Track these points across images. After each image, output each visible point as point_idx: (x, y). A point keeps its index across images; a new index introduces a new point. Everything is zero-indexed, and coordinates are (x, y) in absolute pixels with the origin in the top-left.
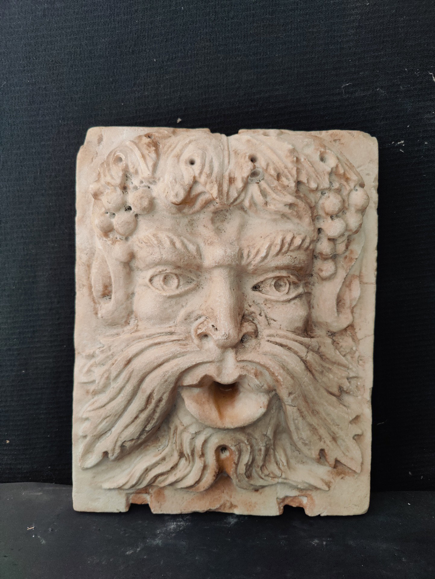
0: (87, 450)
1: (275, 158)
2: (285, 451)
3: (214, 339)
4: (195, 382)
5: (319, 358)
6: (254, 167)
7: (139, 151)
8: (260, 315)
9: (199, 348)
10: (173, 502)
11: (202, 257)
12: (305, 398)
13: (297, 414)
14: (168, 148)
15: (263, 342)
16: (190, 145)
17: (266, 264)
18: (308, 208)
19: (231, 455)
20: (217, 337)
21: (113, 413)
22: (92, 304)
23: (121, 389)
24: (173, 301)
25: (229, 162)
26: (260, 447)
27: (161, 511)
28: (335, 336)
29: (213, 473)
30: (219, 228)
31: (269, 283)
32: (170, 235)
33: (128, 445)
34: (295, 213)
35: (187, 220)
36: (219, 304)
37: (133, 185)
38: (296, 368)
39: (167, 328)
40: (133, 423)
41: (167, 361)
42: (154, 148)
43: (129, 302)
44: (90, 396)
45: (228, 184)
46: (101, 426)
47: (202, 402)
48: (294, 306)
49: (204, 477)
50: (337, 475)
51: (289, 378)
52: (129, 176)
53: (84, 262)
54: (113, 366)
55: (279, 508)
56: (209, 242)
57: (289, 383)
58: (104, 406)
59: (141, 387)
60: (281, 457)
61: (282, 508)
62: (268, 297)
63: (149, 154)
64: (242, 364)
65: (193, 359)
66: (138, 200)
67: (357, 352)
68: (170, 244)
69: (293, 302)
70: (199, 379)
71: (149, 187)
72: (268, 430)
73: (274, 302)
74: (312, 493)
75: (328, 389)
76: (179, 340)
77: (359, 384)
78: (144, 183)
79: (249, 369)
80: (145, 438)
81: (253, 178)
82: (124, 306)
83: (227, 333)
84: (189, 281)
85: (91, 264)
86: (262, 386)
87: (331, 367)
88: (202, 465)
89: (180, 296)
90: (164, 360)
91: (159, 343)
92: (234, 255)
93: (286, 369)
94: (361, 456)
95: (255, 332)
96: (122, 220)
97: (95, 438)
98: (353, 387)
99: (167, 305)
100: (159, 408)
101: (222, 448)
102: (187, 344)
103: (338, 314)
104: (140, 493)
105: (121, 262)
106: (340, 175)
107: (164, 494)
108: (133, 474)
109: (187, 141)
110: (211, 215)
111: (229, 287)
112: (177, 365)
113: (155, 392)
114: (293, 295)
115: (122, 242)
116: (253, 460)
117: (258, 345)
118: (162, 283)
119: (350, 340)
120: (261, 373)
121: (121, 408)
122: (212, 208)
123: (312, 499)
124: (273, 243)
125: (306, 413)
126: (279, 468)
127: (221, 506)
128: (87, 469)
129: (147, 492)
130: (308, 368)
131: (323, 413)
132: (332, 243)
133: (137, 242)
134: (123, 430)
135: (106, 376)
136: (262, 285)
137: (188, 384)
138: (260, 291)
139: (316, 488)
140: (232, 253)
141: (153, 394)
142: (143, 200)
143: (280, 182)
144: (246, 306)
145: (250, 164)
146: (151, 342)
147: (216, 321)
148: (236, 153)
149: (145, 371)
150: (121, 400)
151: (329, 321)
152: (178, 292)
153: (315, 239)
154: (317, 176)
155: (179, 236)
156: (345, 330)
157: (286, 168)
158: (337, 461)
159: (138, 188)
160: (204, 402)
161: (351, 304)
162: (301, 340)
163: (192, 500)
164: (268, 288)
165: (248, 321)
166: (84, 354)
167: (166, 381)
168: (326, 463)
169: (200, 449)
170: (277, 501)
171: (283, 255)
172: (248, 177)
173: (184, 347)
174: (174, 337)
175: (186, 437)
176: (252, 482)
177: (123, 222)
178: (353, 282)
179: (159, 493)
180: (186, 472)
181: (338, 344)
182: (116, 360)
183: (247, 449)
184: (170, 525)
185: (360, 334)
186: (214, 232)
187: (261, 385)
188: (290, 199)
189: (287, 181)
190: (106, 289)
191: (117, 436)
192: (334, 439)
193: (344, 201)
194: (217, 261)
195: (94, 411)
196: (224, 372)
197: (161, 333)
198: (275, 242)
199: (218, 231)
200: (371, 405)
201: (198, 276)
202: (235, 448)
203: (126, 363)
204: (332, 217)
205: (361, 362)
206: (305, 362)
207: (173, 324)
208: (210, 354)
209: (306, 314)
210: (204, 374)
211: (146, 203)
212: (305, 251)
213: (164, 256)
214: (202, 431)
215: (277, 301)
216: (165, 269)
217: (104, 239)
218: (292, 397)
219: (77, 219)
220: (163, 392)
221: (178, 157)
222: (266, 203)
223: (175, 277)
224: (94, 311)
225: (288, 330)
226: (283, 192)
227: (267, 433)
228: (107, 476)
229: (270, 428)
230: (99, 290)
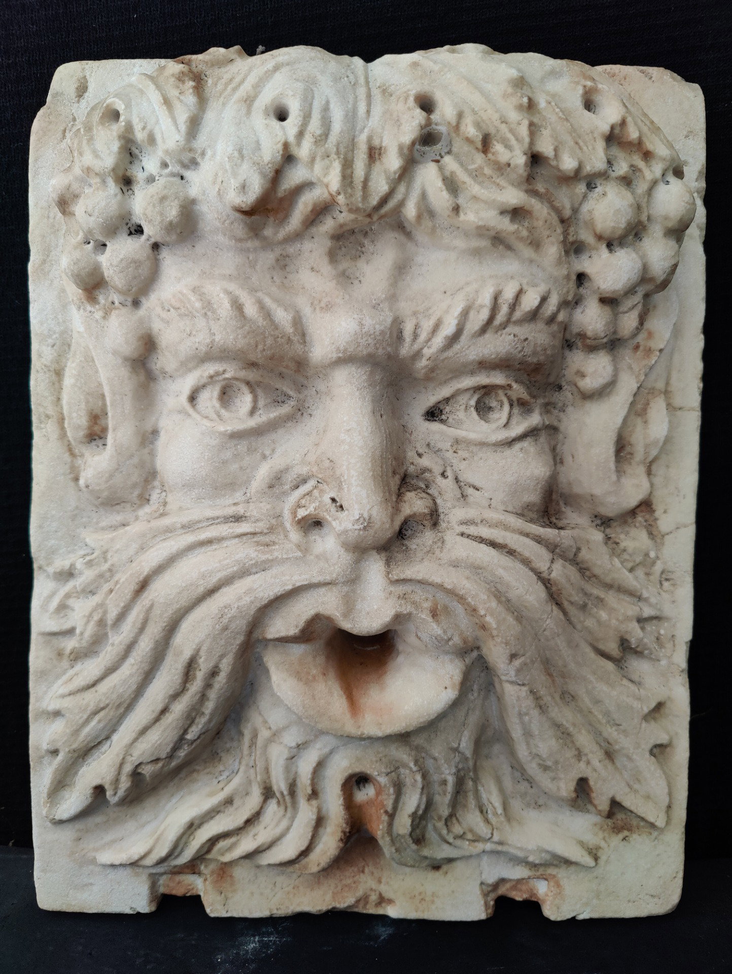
0: (60, 782)
1: (476, 100)
2: (499, 781)
3: (336, 530)
4: (293, 631)
5: (578, 575)
6: (429, 123)
7: (157, 92)
8: (443, 474)
9: (301, 551)
10: (252, 893)
11: (308, 338)
12: (548, 665)
13: (529, 702)
14: (227, 85)
15: (451, 538)
16: (278, 76)
17: (457, 354)
18: (555, 220)
19: (378, 793)
20: (343, 525)
21: (112, 702)
22: (67, 457)
23: (129, 648)
24: (243, 446)
25: (368, 112)
26: (443, 776)
27: (227, 912)
28: (609, 526)
29: (339, 835)
30: (347, 274)
31: (464, 402)
32: (233, 287)
33: (147, 770)
34: (525, 233)
35: (271, 256)
36: (347, 447)
37: (146, 174)
38: (528, 597)
39: (229, 506)
40: (158, 724)
41: (227, 581)
42: (192, 83)
43: (146, 451)
44: (65, 663)
45: (367, 162)
46: (87, 730)
47: (310, 678)
48: (521, 455)
49: (319, 843)
50: (613, 832)
51: (510, 620)
52: (137, 152)
53: (48, 364)
54: (111, 596)
55: (486, 904)
56: (323, 304)
57: (512, 632)
58: (94, 685)
59: (171, 642)
60: (491, 796)
61: (492, 903)
62: (461, 433)
63: (182, 98)
64: (400, 589)
65: (288, 577)
66: (154, 206)
67: (659, 562)
68: (232, 307)
69: (518, 446)
70: (301, 624)
71: (182, 178)
72: (463, 739)
73: (475, 445)
74: (557, 873)
75: (596, 644)
76: (254, 534)
77: (662, 632)
78: (170, 168)
79: (417, 599)
80: (186, 755)
81: (427, 148)
82: (135, 460)
83: (366, 515)
84: (279, 399)
85: (63, 369)
86: (450, 639)
87: (603, 596)
88: (314, 817)
89: (258, 432)
90: (220, 580)
91: (209, 542)
92: (382, 333)
93: (503, 599)
94: (666, 791)
95: (431, 515)
96: (121, 256)
97: (76, 755)
98: (649, 641)
99: (228, 454)
100: (213, 690)
101: (359, 780)
102: (274, 543)
103: (619, 477)
104: (179, 873)
105: (126, 359)
106: (630, 144)
107: (231, 876)
108: (161, 834)
109: (270, 67)
110: (328, 243)
111: (370, 408)
112: (249, 591)
113: (202, 653)
114: (518, 428)
115: (124, 310)
116: (429, 804)
117: (440, 544)
118: (217, 405)
119: (643, 535)
120: (446, 608)
121: (130, 691)
122: (328, 225)
123: (558, 885)
124: (473, 303)
125: (547, 699)
126: (487, 821)
127: (358, 901)
128: (61, 822)
129: (196, 870)
130: (554, 596)
131: (587, 700)
132: (607, 310)
133: (158, 310)
134: (135, 740)
135: (96, 617)
136: (447, 407)
137: (277, 636)
138: (442, 421)
139: (568, 862)
140: (377, 327)
141: (198, 658)
142: (167, 203)
143: (490, 155)
144: (411, 454)
145: (419, 115)
146: (191, 538)
147: (340, 488)
148: (386, 92)
149: (178, 607)
150: (129, 670)
151: (598, 491)
152: (252, 423)
153: (570, 298)
154: (577, 143)
155: (253, 290)
156: (633, 512)
157: (504, 122)
158: (615, 805)
159: (157, 178)
160: (314, 677)
161: (646, 453)
162: (537, 533)
163: (294, 888)
164: (461, 414)
165: (416, 488)
166: (51, 570)
167: (225, 628)
168: (590, 807)
169: (309, 782)
170: (482, 891)
171: (496, 332)
172: (413, 143)
173: (266, 549)
174: (244, 527)
175: (277, 755)
176: (426, 852)
177: (122, 260)
178: (652, 404)
179: (221, 873)
180: (278, 831)
181: (617, 543)
182: (117, 582)
183: (415, 781)
184: (246, 943)
185: (664, 523)
186: (335, 281)
187: (446, 638)
188: (513, 196)
189: (507, 151)
190: (96, 423)
191: (123, 753)
192: (609, 755)
193: (639, 207)
194: (342, 348)
195: (72, 696)
196: (358, 606)
197: (213, 519)
198: (479, 301)
199: (346, 279)
200: (687, 680)
201: (300, 387)
202: (386, 779)
203: (136, 587)
204: (610, 246)
205: (666, 584)
206: (546, 583)
207: (243, 498)
208: (326, 566)
209: (548, 474)
210: (312, 612)
211: (173, 213)
212: (547, 324)
213: (217, 338)
214: (311, 741)
215: (482, 444)
216: (221, 369)
217: (89, 308)
218: (517, 663)
219: (31, 267)
220: (220, 654)
221: (249, 101)
222: (457, 209)
223: (245, 389)
224: (70, 473)
225: (508, 510)
226: (498, 181)
227: (459, 744)
228: (109, 837)
229: (466, 732)
230: (79, 426)
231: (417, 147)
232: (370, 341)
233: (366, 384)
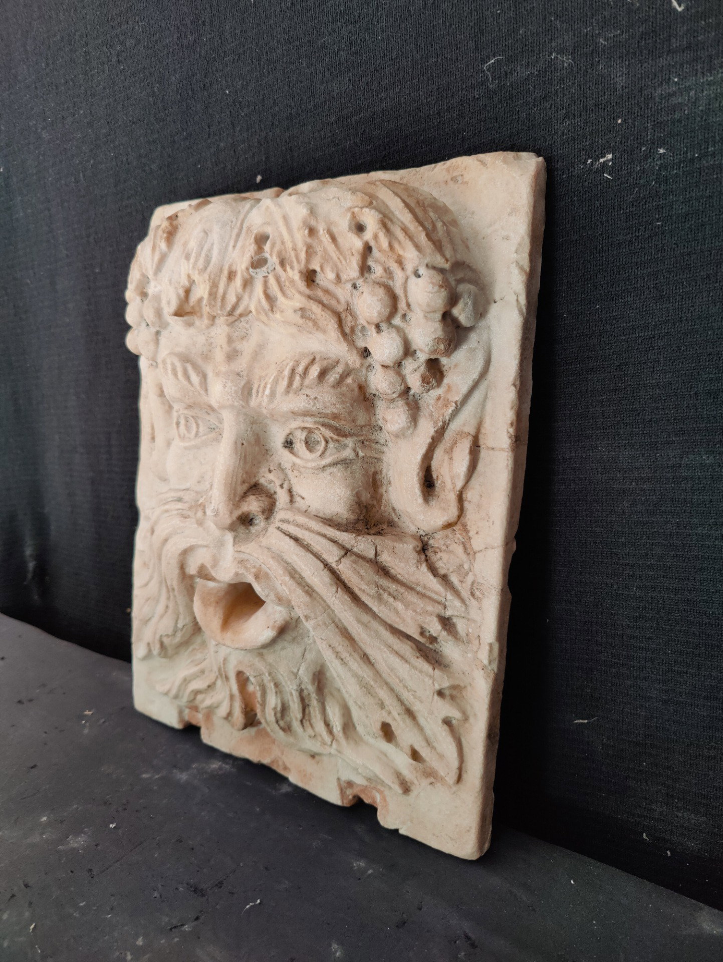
4: (195, 572)
6: (260, 251)
8: (282, 486)
10: (221, 735)
11: (209, 392)
13: (331, 653)
14: (183, 233)
15: (272, 529)
17: (278, 406)
18: (329, 314)
19: (254, 688)
25: (234, 247)
26: (289, 689)
27: (209, 741)
31: (299, 437)
32: (176, 360)
33: (165, 641)
34: (312, 324)
35: (204, 338)
40: (166, 614)
41: (170, 536)
42: (165, 235)
45: (226, 282)
48: (329, 478)
49: (234, 711)
50: (423, 774)
55: (342, 795)
56: (217, 371)
57: (301, 600)
60: (334, 715)
61: (348, 797)
62: (297, 460)
63: (160, 244)
64: (240, 557)
65: (189, 539)
66: (146, 312)
67: (470, 573)
68: (172, 373)
69: (328, 471)
70: (197, 568)
72: (301, 668)
74: (384, 790)
76: (183, 510)
77: (470, 630)
79: (249, 565)
80: (179, 638)
81: (258, 270)
84: (211, 427)
86: (267, 596)
88: (229, 694)
89: (197, 447)
91: (168, 511)
92: (236, 392)
96: (142, 339)
97: (142, 622)
99: (185, 459)
100: (178, 599)
102: (189, 517)
106: (385, 251)
107: (212, 720)
110: (227, 329)
111: (234, 439)
113: (166, 575)
114: (328, 460)
116: (285, 706)
118: (185, 430)
119: (458, 549)
120: (265, 574)
121: (157, 592)
123: (385, 800)
124: (281, 373)
125: (345, 655)
126: (330, 732)
127: (272, 762)
128: (141, 659)
129: (198, 710)
130: (344, 582)
131: (384, 665)
132: (391, 373)
134: (160, 622)
136: (294, 439)
139: (385, 784)
140: (233, 388)
141: (166, 578)
144: (263, 470)
145: (253, 248)
146: (163, 507)
148: (248, 231)
152: (193, 442)
153: (357, 366)
154: (339, 258)
155: (187, 362)
158: (414, 750)
160: (211, 603)
161: (454, 484)
162: (333, 535)
164: (300, 447)
165: (258, 495)
170: (339, 784)
171: (295, 393)
172: (248, 269)
173: (184, 520)
176: (294, 740)
178: (458, 444)
179: (208, 716)
181: (436, 552)
183: (271, 687)
185: (477, 543)
186: (225, 355)
187: (264, 594)
191: (155, 627)
192: (410, 713)
193: (394, 298)
196: (220, 564)
197: (173, 497)
198: (285, 372)
199: (234, 354)
201: (221, 420)
202: (256, 681)
204: (378, 328)
205: (477, 593)
206: (334, 571)
208: (207, 535)
212: (334, 387)
215: (305, 468)
220: (171, 578)
223: (192, 420)
225: (318, 515)
227: (298, 670)
229: (303, 664)
231: (251, 270)
233: (234, 424)
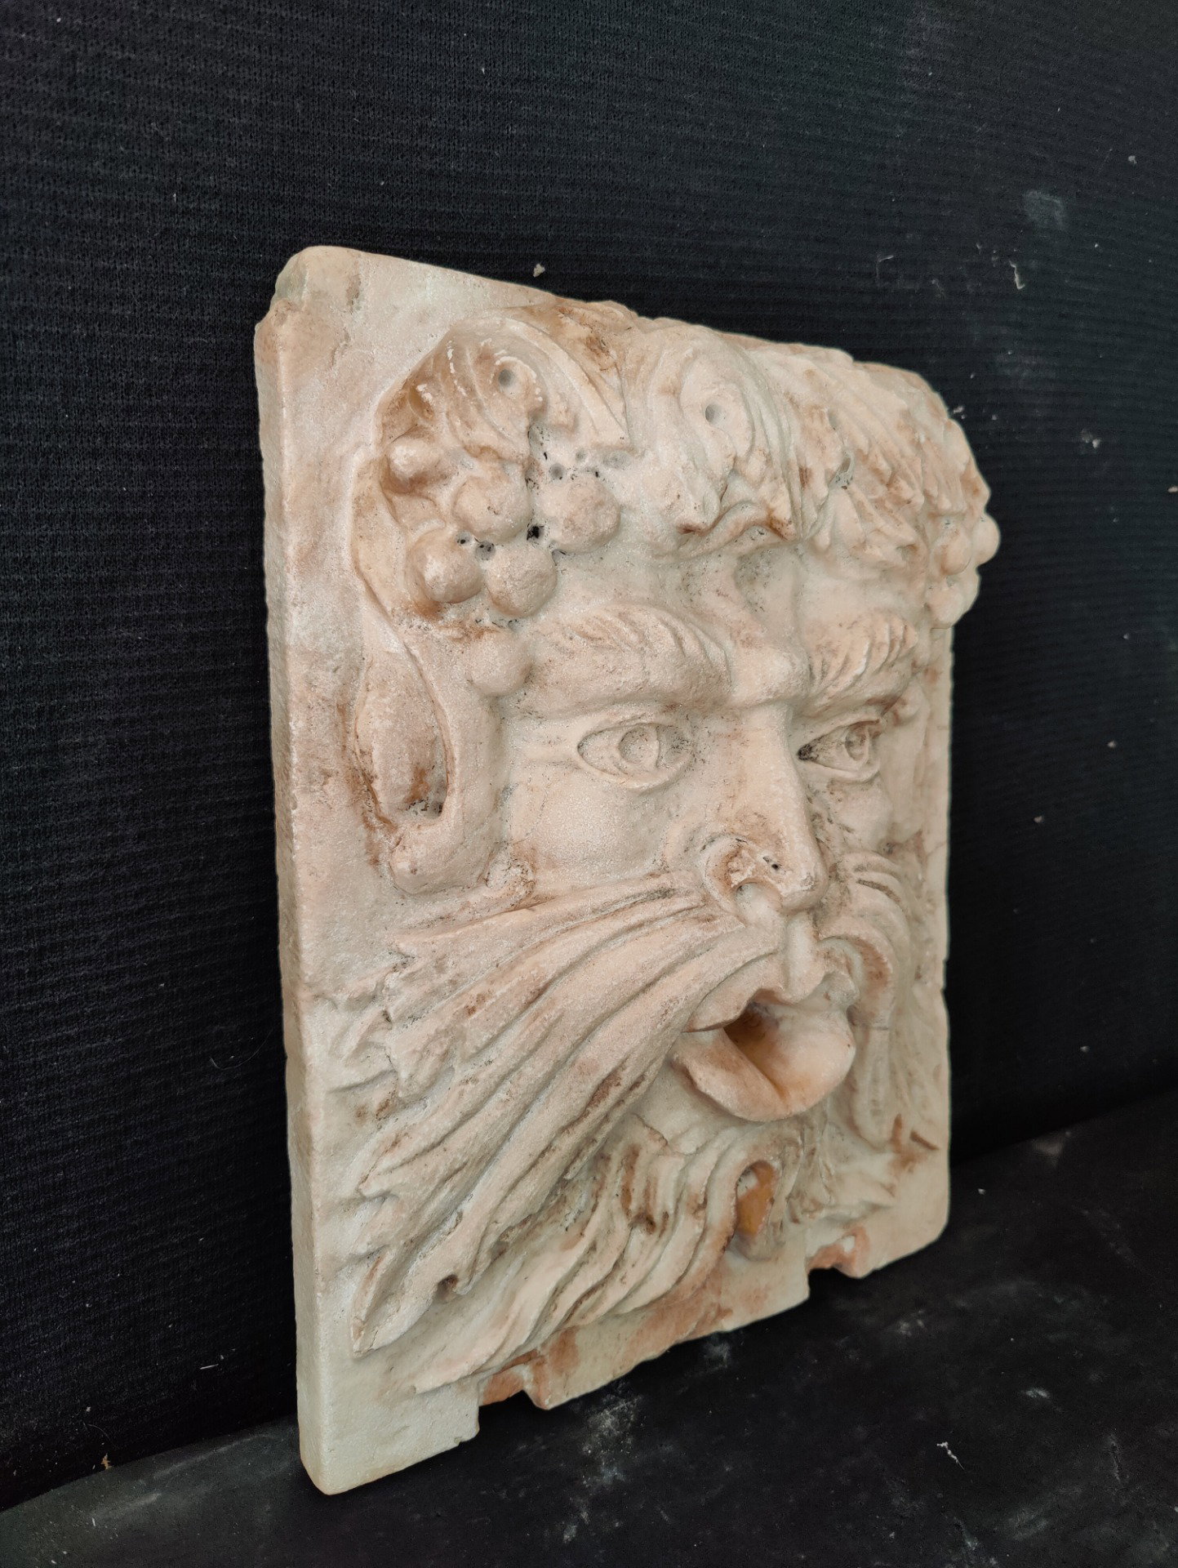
1: (880, 430)
3: (781, 893)
4: (733, 1014)
6: (843, 448)
7: (573, 362)
8: (829, 819)
9: (740, 921)
11: (734, 677)
13: (887, 1046)
14: (638, 363)
15: (853, 887)
16: (698, 365)
19: (764, 1182)
20: (791, 888)
21: (471, 1159)
22: (361, 831)
23: (503, 1080)
24: (652, 805)
27: (568, 1394)
29: (723, 1243)
30: (751, 598)
31: (837, 740)
32: (668, 617)
33: (514, 1233)
34: (908, 569)
35: (679, 575)
36: (781, 800)
37: (551, 463)
39: (644, 878)
40: (534, 1170)
41: (669, 971)
43: (497, 815)
44: (370, 1125)
45: (801, 485)
46: (432, 1207)
47: (734, 1065)
49: (697, 1261)
50: (903, 1166)
52: (537, 432)
53: (328, 696)
54: (472, 1016)
55: (807, 1282)
56: (743, 637)
58: (439, 1143)
60: (825, 1157)
61: (810, 1280)
62: (835, 773)
63: (604, 376)
64: (824, 948)
65: (737, 954)
67: (925, 884)
68: (673, 642)
70: (744, 1004)
71: (598, 474)
73: (848, 784)
74: (865, 1224)
76: (690, 909)
78: (587, 460)
79: (837, 955)
81: (842, 475)
82: (485, 829)
83: (813, 875)
84: (680, 746)
85: (352, 704)
88: (699, 1232)
89: (665, 788)
90: (663, 969)
91: (640, 925)
97: (411, 1246)
100: (623, 1106)
102: (713, 917)
104: (505, 1369)
105: (487, 696)
106: (969, 482)
107: (574, 1346)
108: (518, 1317)
109: (689, 352)
110: (734, 563)
112: (699, 977)
113: (628, 1063)
115: (497, 634)
117: (847, 895)
118: (617, 755)
119: (914, 860)
123: (864, 1236)
126: (825, 1186)
127: (699, 1324)
133: (556, 636)
134: (504, 1199)
135: (437, 1050)
136: (819, 746)
137: (710, 1024)
138: (814, 760)
141: (621, 1070)
142: (601, 511)
143: (892, 490)
146: (618, 924)
147: (779, 846)
148: (793, 402)
149: (600, 1012)
150: (500, 1110)
152: (658, 778)
155: (682, 620)
157: (904, 456)
158: (913, 1138)
160: (737, 1063)
163: (638, 1335)
164: (833, 752)
166: (342, 997)
167: (668, 1026)
168: (895, 1146)
169: (704, 1189)
171: (887, 672)
172: (837, 470)
173: (708, 925)
174: (680, 903)
175: (669, 1169)
179: (563, 1346)
182: (481, 997)
183: (798, 1156)
184: (601, 1422)
185: (929, 849)
186: (745, 609)
189: (909, 489)
190: (425, 782)
191: (485, 1222)
196: (793, 974)
197: (633, 897)
198: (879, 639)
199: (753, 607)
202: (779, 1161)
207: (654, 867)
208: (767, 935)
210: (754, 989)
213: (652, 679)
214: (710, 1141)
215: (854, 784)
216: (639, 714)
217: (419, 623)
220: (652, 1059)
221: (674, 393)
222: (865, 541)
223: (653, 735)
224: (367, 853)
226: (897, 516)
228: (426, 1353)
230: (400, 787)
232: (800, 682)
